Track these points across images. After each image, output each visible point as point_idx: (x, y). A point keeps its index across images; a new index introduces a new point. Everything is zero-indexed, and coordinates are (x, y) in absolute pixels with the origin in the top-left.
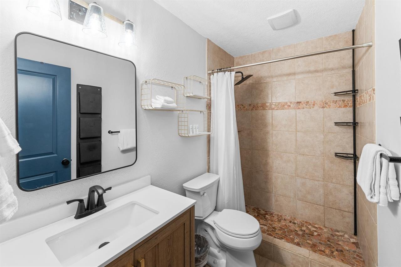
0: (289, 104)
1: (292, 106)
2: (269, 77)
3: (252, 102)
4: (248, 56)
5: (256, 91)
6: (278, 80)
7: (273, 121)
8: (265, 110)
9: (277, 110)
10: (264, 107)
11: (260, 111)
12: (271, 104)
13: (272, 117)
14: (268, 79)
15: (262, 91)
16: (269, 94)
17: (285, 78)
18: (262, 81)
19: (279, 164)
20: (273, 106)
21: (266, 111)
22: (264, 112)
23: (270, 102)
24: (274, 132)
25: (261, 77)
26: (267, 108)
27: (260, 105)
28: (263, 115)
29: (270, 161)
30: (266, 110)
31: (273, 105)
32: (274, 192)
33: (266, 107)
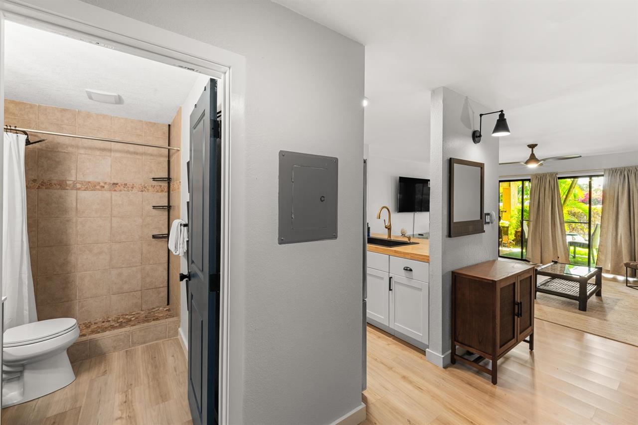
0: (102, 184)
1: (106, 187)
2: (72, 146)
3: (38, 176)
4: (32, 106)
5: (47, 162)
6: (87, 153)
7: (78, 206)
8: (64, 189)
9: (85, 190)
10: (62, 185)
11: (56, 191)
12: (75, 182)
13: (77, 200)
14: (70, 149)
15: (59, 163)
16: (72, 169)
17: (98, 153)
18: (60, 149)
19: (87, 259)
20: (79, 186)
21: (66, 191)
22: (63, 192)
23: (74, 179)
24: (80, 220)
25: (59, 143)
26: (67, 188)
27: (54, 182)
28: (60, 197)
29: (72, 258)
30: (67, 189)
31: (77, 184)
32: (77, 297)
33: (66, 186)
